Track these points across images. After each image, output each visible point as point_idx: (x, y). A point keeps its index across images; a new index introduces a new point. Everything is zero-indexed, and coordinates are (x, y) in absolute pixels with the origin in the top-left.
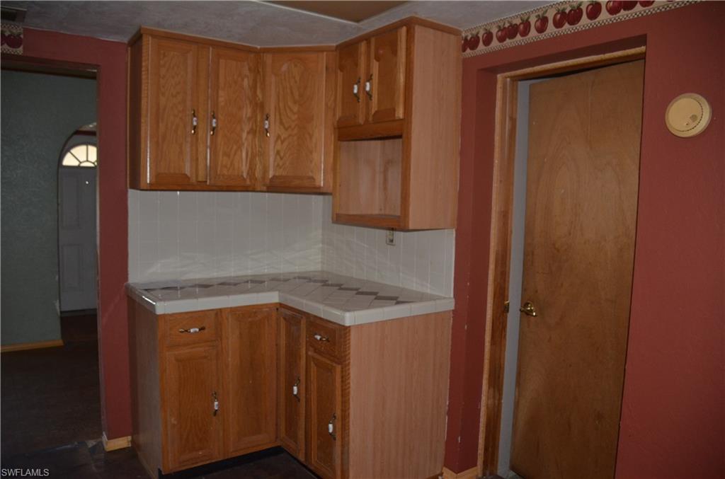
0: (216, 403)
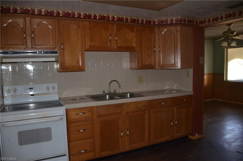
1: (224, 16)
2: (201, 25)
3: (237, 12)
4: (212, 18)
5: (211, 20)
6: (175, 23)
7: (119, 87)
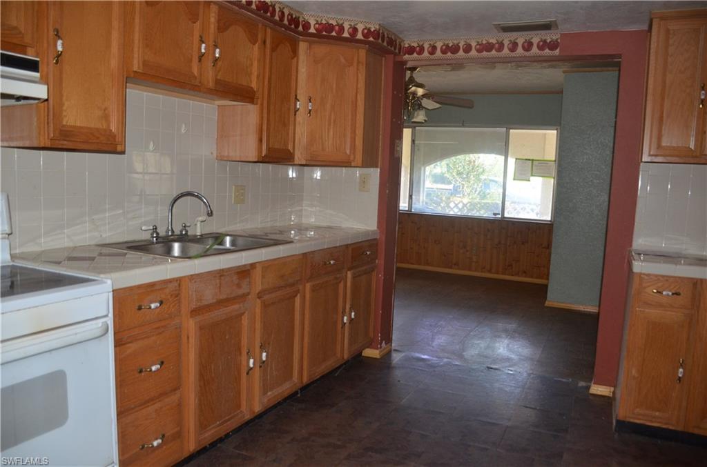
0: (681, 370)
1: (474, 44)
2: (407, 55)
3: (506, 43)
4: (442, 44)
5: (439, 50)
6: (362, 38)
7: (208, 214)
